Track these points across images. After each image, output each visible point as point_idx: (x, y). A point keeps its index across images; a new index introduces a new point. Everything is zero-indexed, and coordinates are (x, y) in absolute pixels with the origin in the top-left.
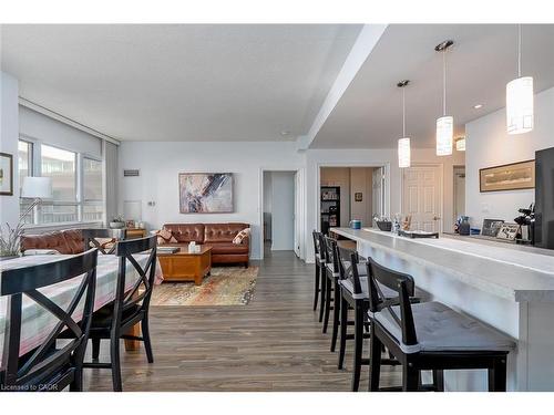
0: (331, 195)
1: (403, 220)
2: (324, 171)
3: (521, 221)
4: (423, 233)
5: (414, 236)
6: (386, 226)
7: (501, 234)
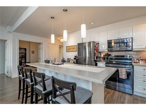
0: (23, 51)
1: (54, 60)
2: (21, 42)
3: (75, 59)
4: (60, 63)
5: (58, 64)
6: (47, 62)
7: (71, 62)
